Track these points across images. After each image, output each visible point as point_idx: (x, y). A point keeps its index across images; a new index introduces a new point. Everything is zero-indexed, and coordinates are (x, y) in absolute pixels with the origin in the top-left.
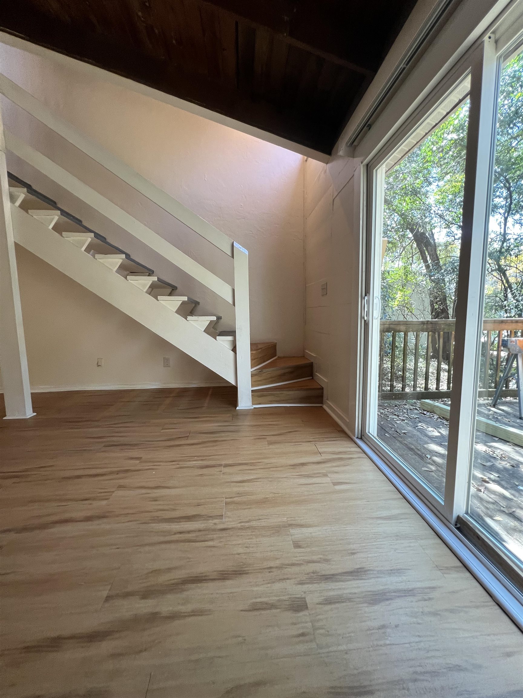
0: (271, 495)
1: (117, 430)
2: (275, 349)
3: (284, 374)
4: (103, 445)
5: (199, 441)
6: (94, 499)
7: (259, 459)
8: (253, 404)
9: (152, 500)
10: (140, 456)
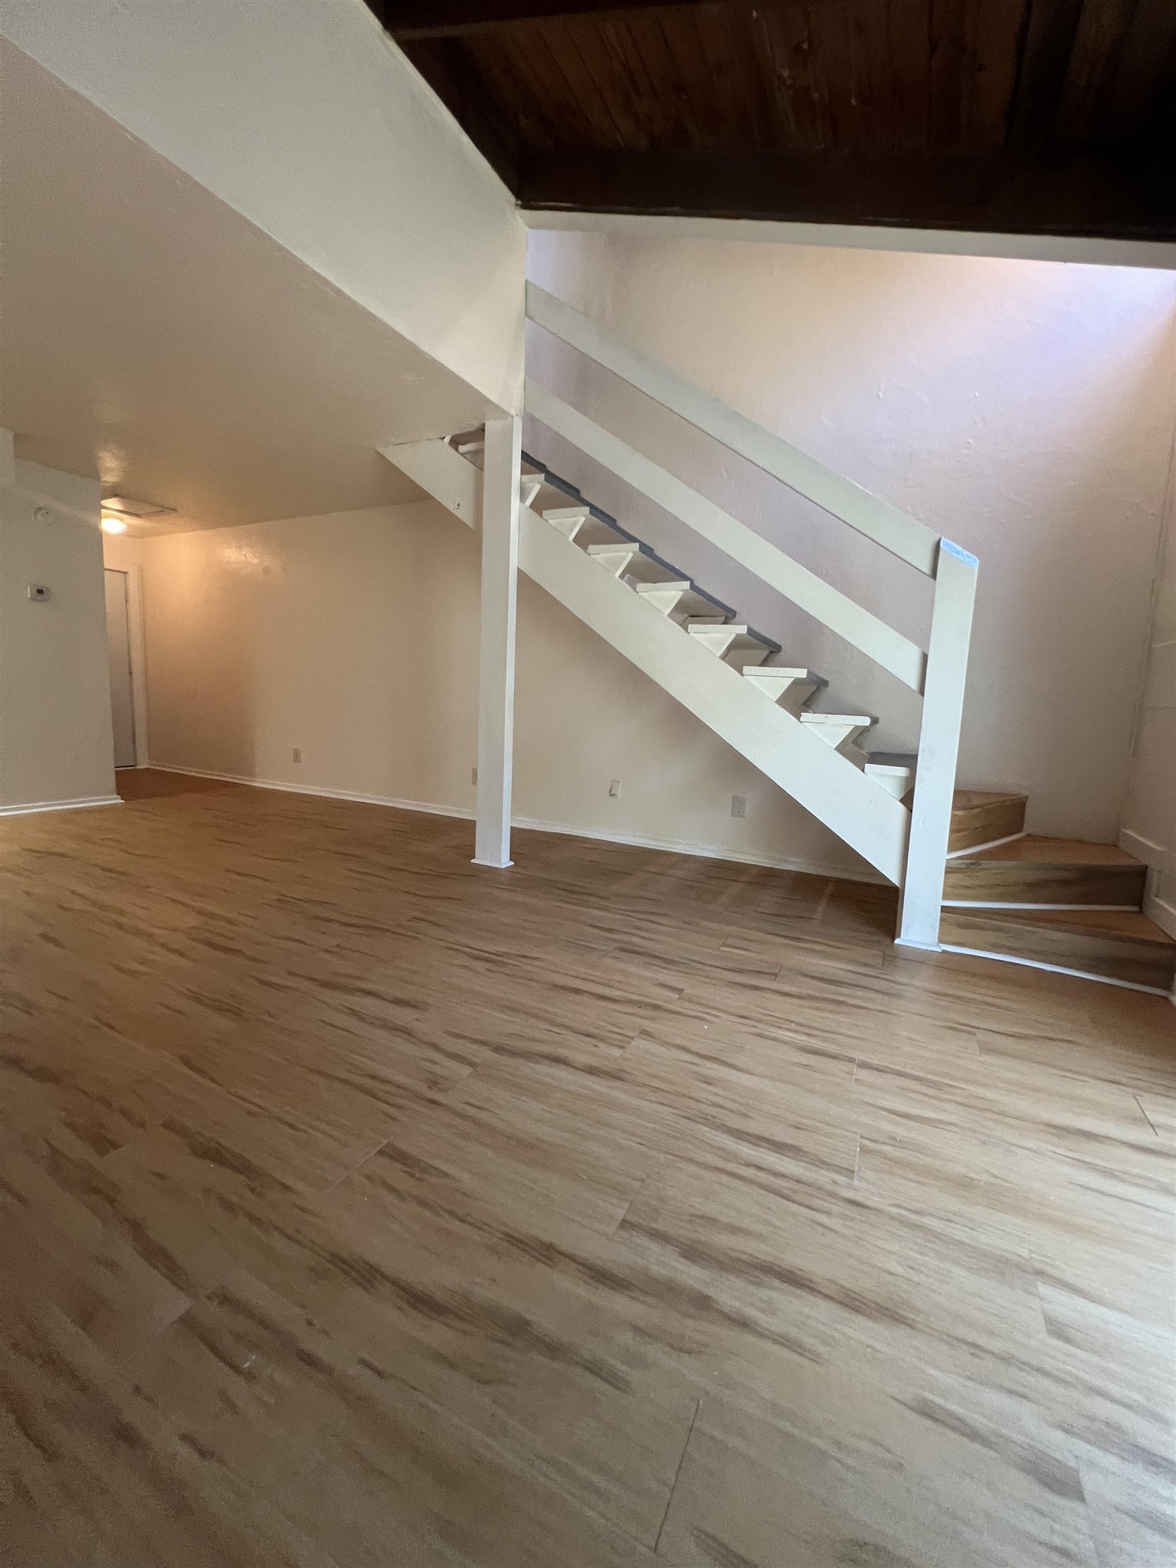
0: (985, 1178)
1: (638, 923)
2: (1022, 814)
3: (1044, 884)
4: (617, 945)
5: (800, 990)
6: (601, 1039)
7: (953, 1078)
8: (941, 941)
9: (703, 1079)
10: (680, 986)
